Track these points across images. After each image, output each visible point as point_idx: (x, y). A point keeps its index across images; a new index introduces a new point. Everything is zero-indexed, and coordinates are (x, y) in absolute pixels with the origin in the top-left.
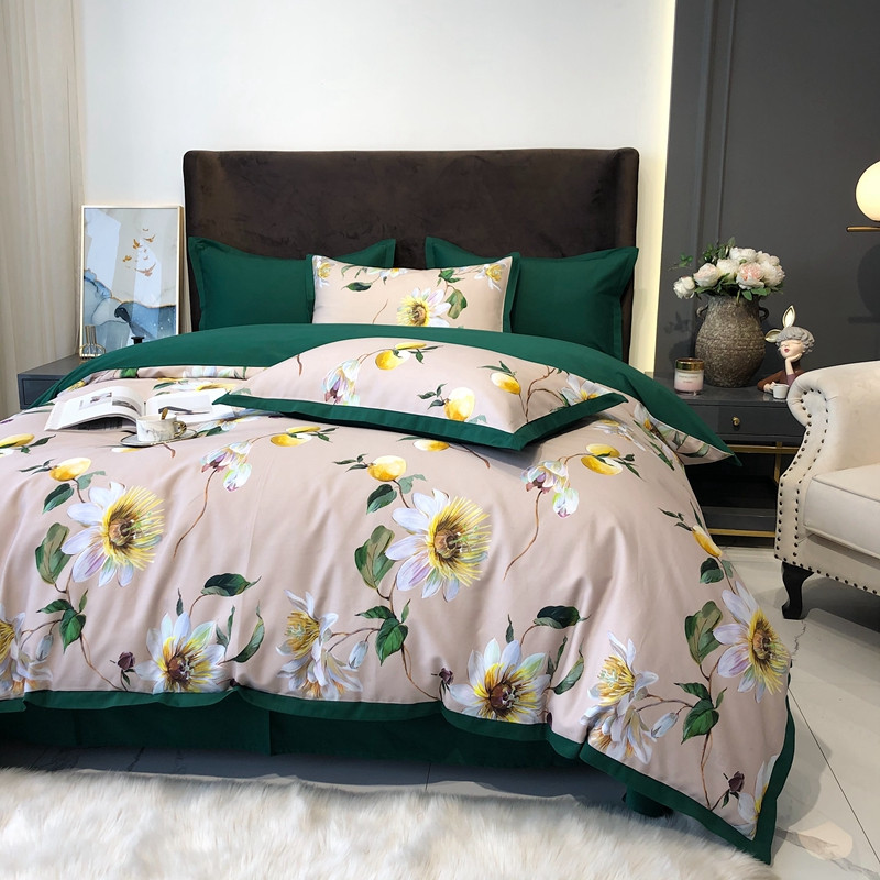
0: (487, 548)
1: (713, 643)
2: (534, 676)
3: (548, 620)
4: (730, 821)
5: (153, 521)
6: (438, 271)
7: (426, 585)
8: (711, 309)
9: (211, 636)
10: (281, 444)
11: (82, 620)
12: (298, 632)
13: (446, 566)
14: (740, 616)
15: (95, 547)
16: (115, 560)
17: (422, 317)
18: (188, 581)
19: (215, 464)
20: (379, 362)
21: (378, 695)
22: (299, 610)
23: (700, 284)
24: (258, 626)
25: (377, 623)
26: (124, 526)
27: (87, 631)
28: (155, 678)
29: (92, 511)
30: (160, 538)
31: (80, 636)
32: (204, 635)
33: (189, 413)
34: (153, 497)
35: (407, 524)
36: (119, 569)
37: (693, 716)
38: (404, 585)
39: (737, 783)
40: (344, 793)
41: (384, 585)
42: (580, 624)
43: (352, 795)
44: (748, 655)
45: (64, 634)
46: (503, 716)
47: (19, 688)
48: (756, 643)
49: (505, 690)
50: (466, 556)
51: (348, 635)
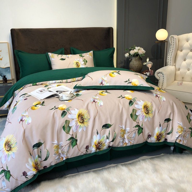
0: (153, 110)
1: (190, 120)
2: (164, 132)
3: (166, 121)
5: (87, 116)
7: (145, 119)
8: (133, 59)
9: (105, 137)
10: (103, 95)
11: (77, 140)
12: (122, 133)
13: (147, 115)
15: (77, 124)
17: (79, 65)
18: (98, 127)
19: (94, 101)
20: (110, 75)
22: (122, 129)
23: (131, 54)
24: (115, 134)
25: (137, 128)
26: (81, 118)
27: (78, 143)
28: (93, 149)
29: (73, 115)
30: (89, 119)
31: (77, 144)
34: (85, 110)
35: (138, 108)
36: (83, 127)
37: (191, 133)
38: (141, 120)
41: (137, 120)
45: (72, 145)
46: (159, 141)
47: (61, 159)
49: (160, 136)
50: (150, 112)
51: (132, 132)
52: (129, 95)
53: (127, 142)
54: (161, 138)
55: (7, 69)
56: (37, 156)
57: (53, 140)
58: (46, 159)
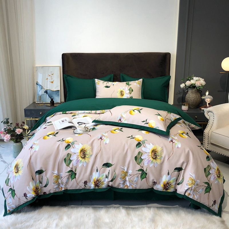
0: (163, 156)
1: (209, 174)
2: (174, 182)
3: (176, 170)
4: (213, 210)
5: (90, 152)
7: (150, 164)
8: (189, 91)
9: (105, 176)
10: (113, 133)
11: (76, 174)
12: (123, 175)
13: (154, 160)
14: (214, 168)
15: (78, 158)
16: (82, 161)
17: (123, 94)
18: (99, 164)
19: (101, 138)
20: (130, 113)
21: (140, 187)
22: (123, 170)
23: (187, 85)
24: (115, 174)
25: (140, 172)
26: (83, 153)
27: (77, 176)
28: (92, 186)
29: (76, 150)
30: (91, 155)
31: (75, 177)
32: (103, 176)
33: (85, 124)
34: (89, 146)
35: (145, 151)
36: (83, 163)
37: (206, 189)
38: (146, 164)
39: (215, 202)
40: (132, 208)
41: (142, 164)
42: (183, 171)
44: (216, 176)
45: (71, 177)
46: (167, 190)
47: (61, 189)
48: (217, 173)
49: (168, 185)
50: (158, 158)
51: (134, 175)
52: (140, 135)
53: (128, 185)
54: (169, 187)
55: (57, 92)
56: (38, 181)
57: (53, 169)
58: (45, 186)
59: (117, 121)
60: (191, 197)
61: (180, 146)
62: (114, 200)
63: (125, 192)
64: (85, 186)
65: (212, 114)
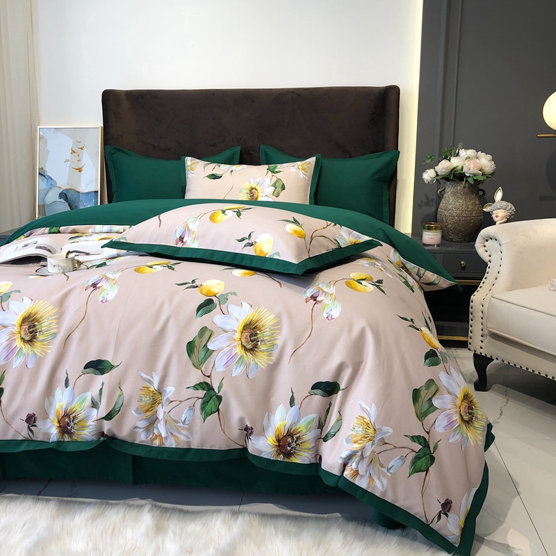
0: (277, 342)
1: (432, 408)
2: (309, 430)
3: (318, 391)
4: (442, 532)
5: (50, 324)
6: (267, 167)
7: (235, 367)
8: (447, 190)
9: (88, 402)
10: (141, 272)
12: (147, 400)
13: (249, 354)
14: (451, 390)
15: (11, 342)
16: (24, 350)
17: (255, 196)
18: (73, 364)
19: (94, 285)
20: (212, 218)
21: (202, 444)
22: (148, 385)
23: (439, 173)
24: (120, 396)
25: (201, 393)
26: (31, 326)
27: (4, 399)
29: (9, 316)
30: (55, 335)
32: (83, 401)
33: (88, 254)
34: (51, 307)
35: (223, 326)
36: (27, 356)
37: (417, 459)
38: (220, 368)
39: (447, 506)
40: (181, 511)
41: (207, 367)
42: (340, 393)
43: (187, 512)
44: (456, 417)
46: (288, 458)
48: (462, 409)
49: (289, 440)
50: (262, 347)
51: (181, 401)
52: (215, 279)
53: (164, 434)
54: (295, 448)
59: (172, 243)
60: (362, 483)
61: (336, 313)
62: (135, 483)
63: (153, 455)
64: (31, 430)
65: (496, 243)
